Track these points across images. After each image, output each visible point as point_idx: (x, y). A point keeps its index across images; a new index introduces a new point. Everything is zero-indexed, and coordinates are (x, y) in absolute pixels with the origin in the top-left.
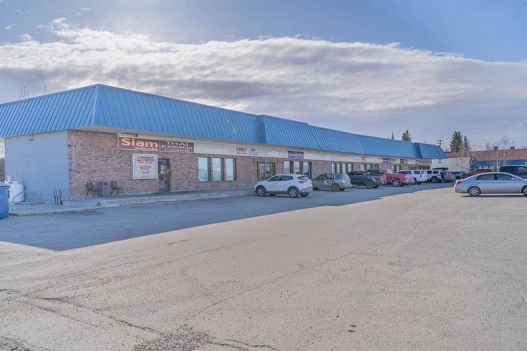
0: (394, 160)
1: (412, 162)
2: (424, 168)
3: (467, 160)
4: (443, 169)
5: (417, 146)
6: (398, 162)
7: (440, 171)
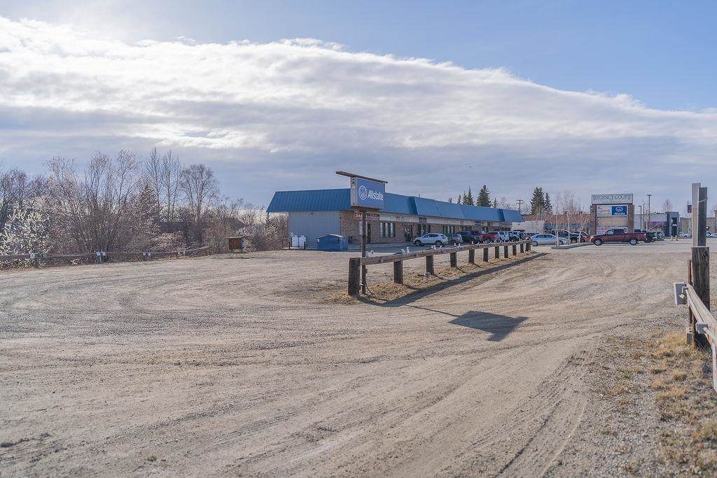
0: (483, 223)
1: (497, 225)
2: (506, 229)
3: (542, 223)
4: (521, 231)
5: (501, 211)
6: (486, 224)
7: (518, 232)
